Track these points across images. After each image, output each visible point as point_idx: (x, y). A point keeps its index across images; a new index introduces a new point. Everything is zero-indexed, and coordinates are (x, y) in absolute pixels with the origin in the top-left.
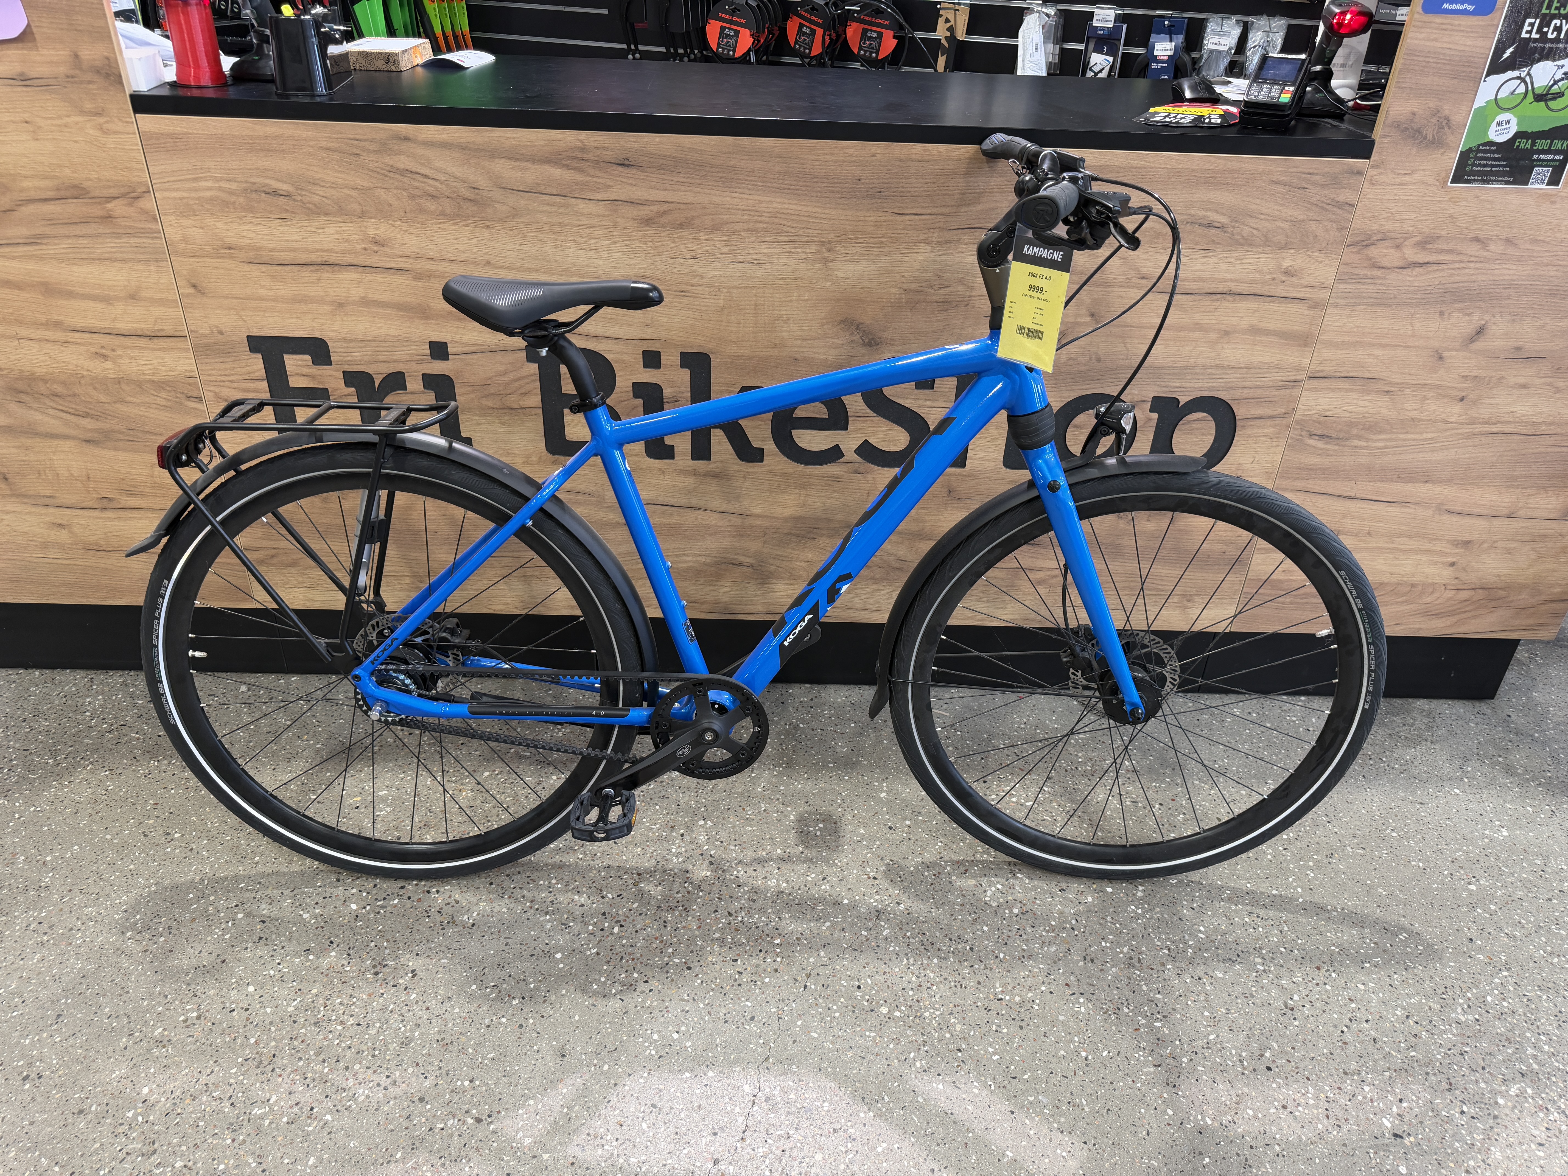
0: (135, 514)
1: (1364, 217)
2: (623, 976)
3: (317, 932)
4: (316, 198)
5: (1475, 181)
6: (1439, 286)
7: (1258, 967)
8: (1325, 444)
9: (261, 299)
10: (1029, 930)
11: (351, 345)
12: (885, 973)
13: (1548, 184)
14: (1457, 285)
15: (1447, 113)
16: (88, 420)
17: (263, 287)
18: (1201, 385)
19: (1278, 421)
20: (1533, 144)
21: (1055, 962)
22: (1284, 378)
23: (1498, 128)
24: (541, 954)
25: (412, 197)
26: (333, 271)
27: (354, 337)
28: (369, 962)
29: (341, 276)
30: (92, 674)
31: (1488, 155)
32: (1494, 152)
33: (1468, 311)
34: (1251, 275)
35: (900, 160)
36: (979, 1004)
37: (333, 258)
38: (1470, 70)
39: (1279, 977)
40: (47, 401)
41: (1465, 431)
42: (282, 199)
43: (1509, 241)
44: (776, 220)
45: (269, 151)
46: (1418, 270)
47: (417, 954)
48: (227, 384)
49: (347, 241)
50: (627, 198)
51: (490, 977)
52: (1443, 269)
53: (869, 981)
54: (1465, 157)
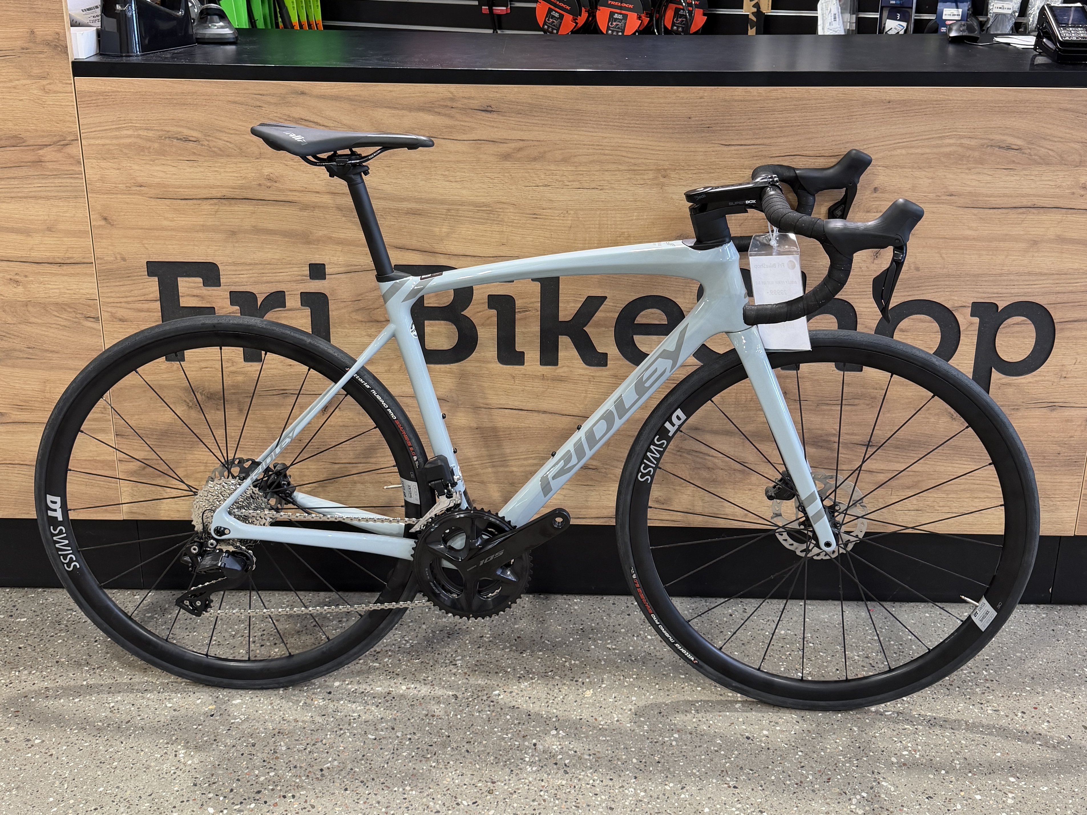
4: (220, 143)
9: (164, 229)
17: (166, 218)
26: (230, 204)
29: (236, 208)
34: (1052, 191)
37: (231, 193)
42: (191, 144)
44: (618, 153)
48: (122, 305)
50: (489, 138)
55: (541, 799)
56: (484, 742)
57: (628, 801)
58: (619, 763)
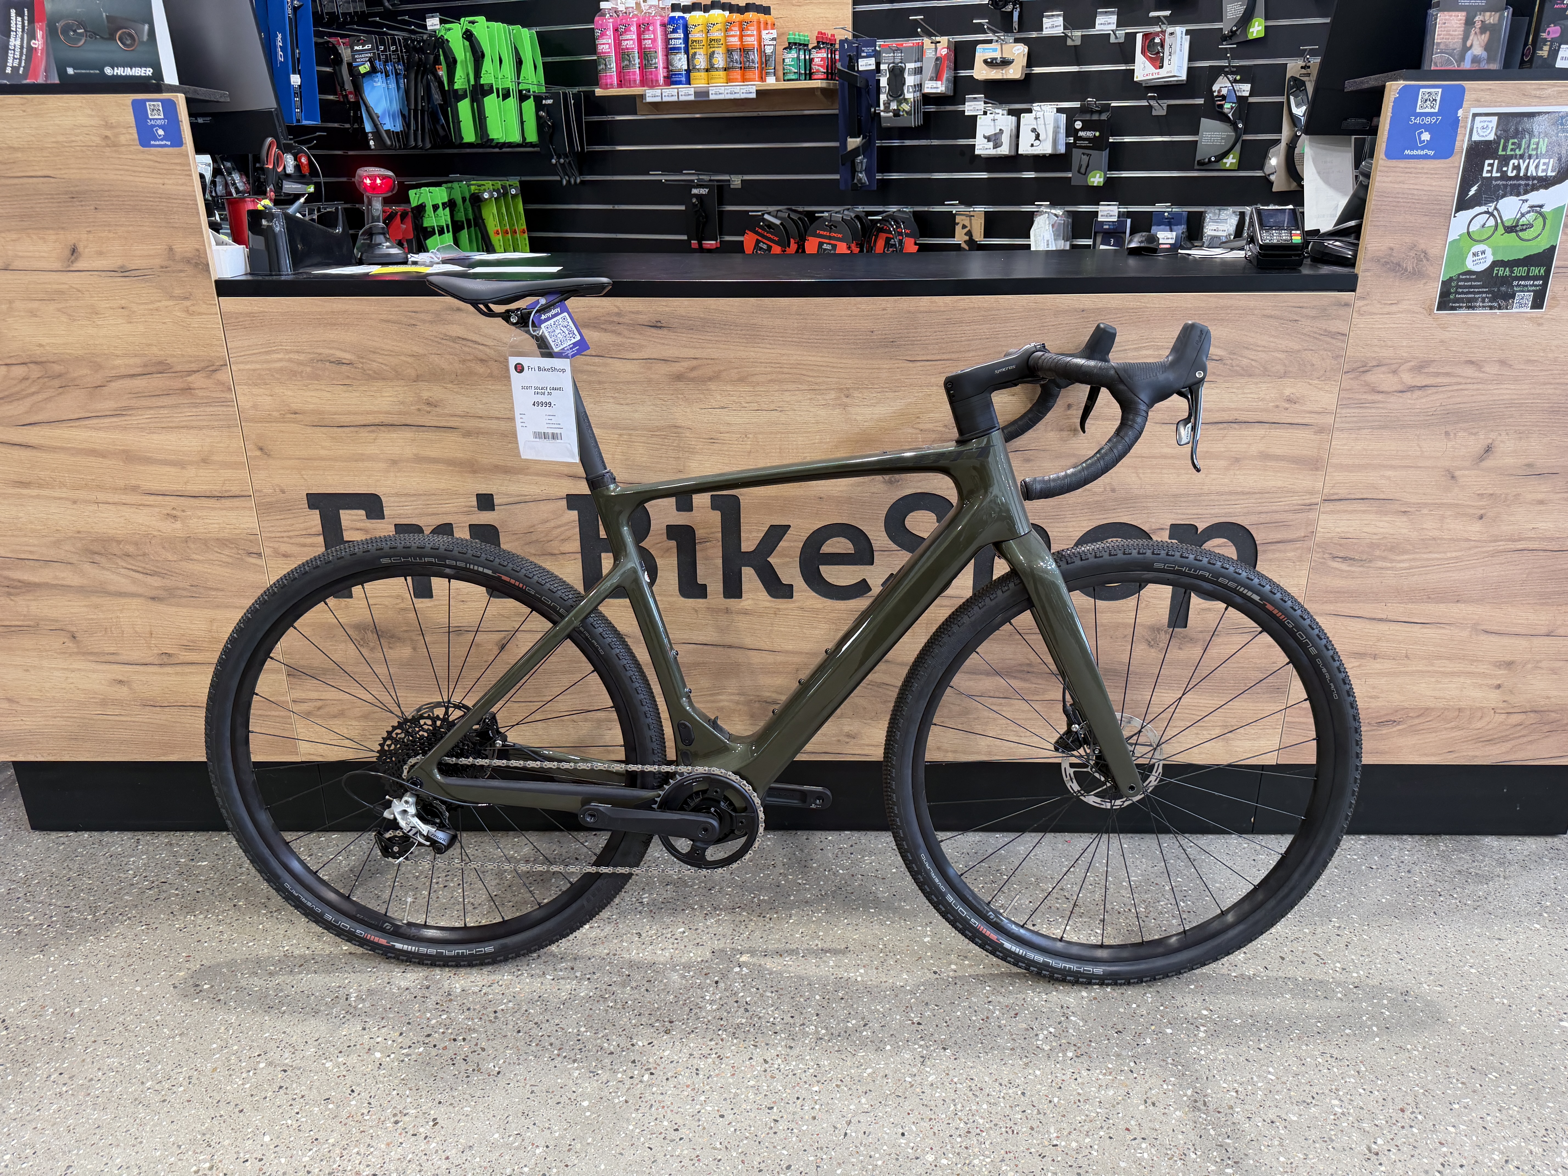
0: (192, 669)
1: (1357, 345)
2: (652, 1124)
3: (339, 1081)
4: (376, 366)
5: (1460, 307)
6: (1442, 408)
8: (1349, 566)
9: (322, 459)
10: (1084, 1073)
11: (403, 499)
12: (931, 1119)
13: (1533, 307)
14: (1459, 406)
15: (1423, 246)
16: (156, 578)
17: (323, 448)
18: (1217, 511)
19: (1299, 544)
20: (1512, 272)
21: (1114, 1106)
22: (1299, 502)
23: (1475, 258)
24: (568, 1101)
25: (464, 361)
26: (389, 431)
27: (407, 491)
28: (389, 1111)
29: (396, 435)
30: (139, 835)
31: (1469, 283)
32: (1475, 280)
33: (1474, 431)
34: (1255, 404)
36: (1033, 1150)
37: (388, 419)
38: (1438, 207)
39: (1359, 1120)
40: (119, 561)
41: (1489, 549)
42: (344, 367)
43: (1503, 363)
44: (799, 371)
45: (335, 324)
46: (1418, 393)
47: (440, 1103)
48: (285, 539)
49: (402, 403)
50: (660, 357)
51: (513, 1125)
52: (1442, 392)
53: (913, 1127)
54: (1446, 284)
55: (719, 1038)
56: (665, 981)
57: (808, 1039)
58: (802, 1000)
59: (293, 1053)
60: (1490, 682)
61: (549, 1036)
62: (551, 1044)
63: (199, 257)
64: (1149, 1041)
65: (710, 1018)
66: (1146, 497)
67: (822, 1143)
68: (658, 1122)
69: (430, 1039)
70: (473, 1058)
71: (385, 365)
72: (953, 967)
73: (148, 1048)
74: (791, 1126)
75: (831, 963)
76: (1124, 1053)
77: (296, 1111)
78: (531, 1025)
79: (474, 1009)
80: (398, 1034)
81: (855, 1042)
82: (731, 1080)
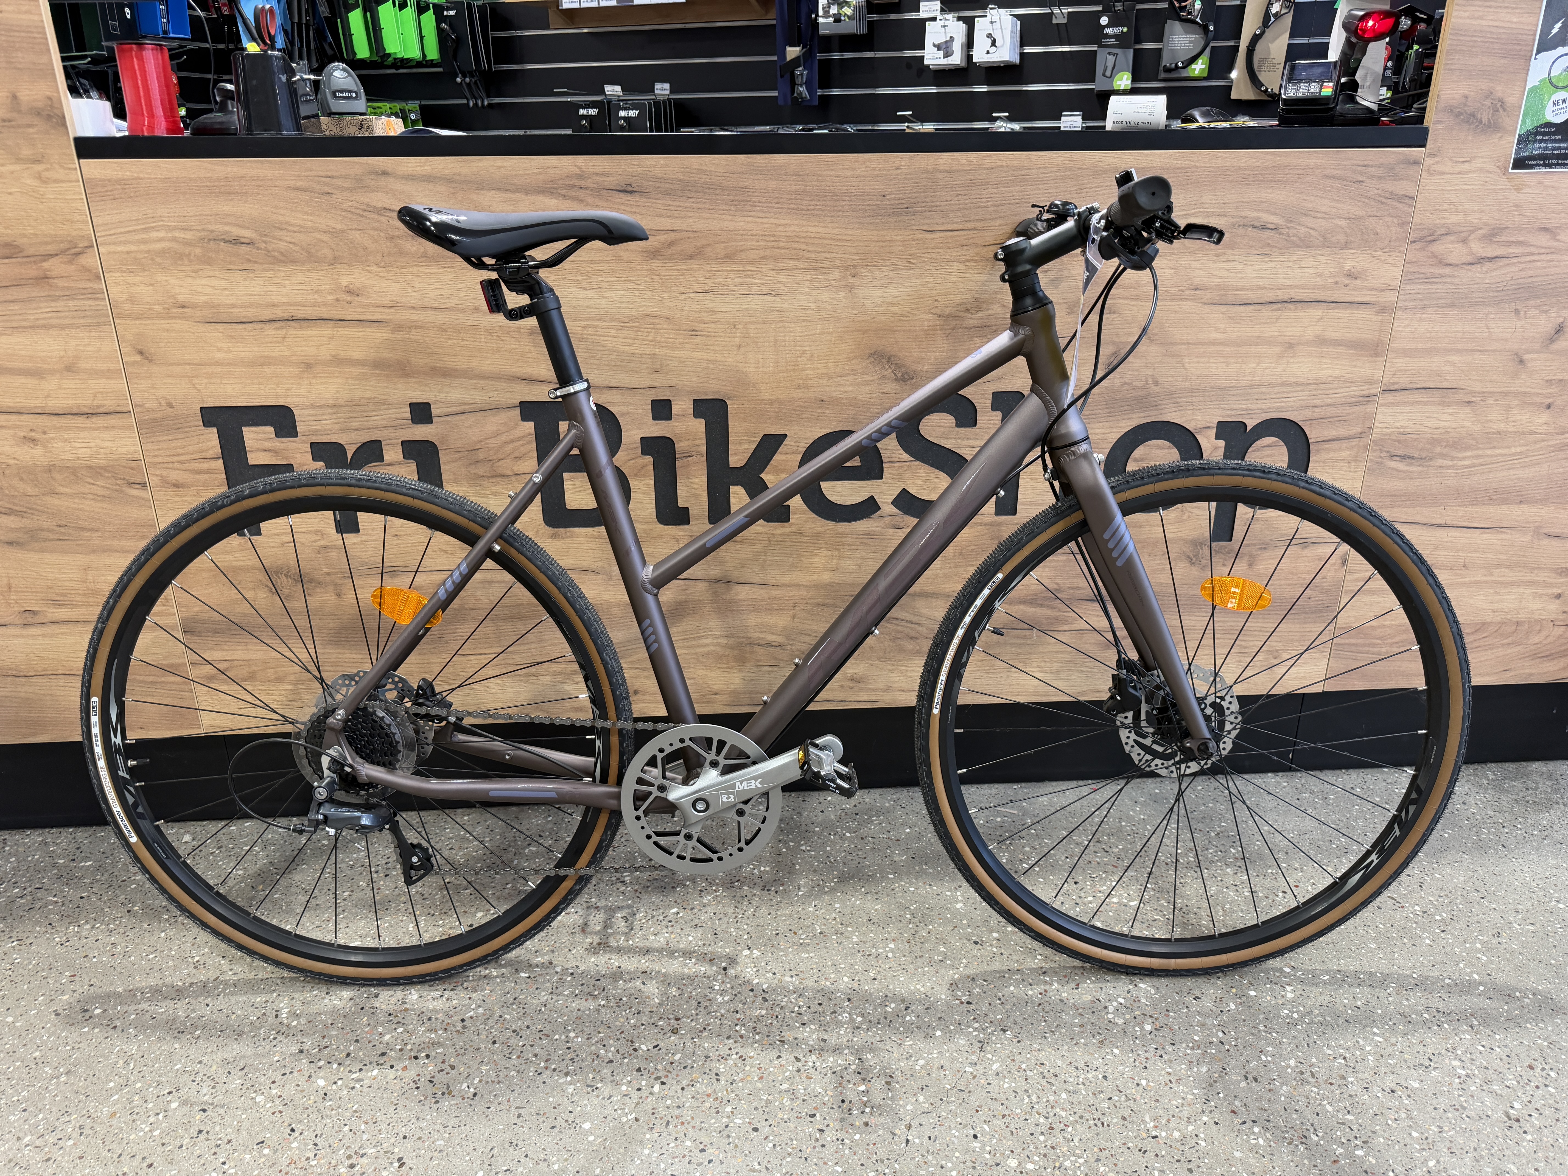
0: (63, 629)
1: (1425, 211)
2: (672, 1145)
3: (274, 1118)
4: (282, 245)
5: (1537, 165)
6: (1512, 282)
7: (1459, 1071)
8: (1408, 465)
10: (1170, 1048)
11: (321, 412)
12: (1004, 1116)
14: (1530, 280)
15: (1499, 94)
16: (12, 517)
17: (220, 350)
18: (1268, 405)
19: (1354, 442)
21: (1211, 1085)
22: (1357, 393)
23: (1555, 108)
24: (564, 1124)
25: (391, 238)
26: (301, 327)
27: (324, 402)
28: (341, 1152)
29: (309, 332)
30: (6, 834)
32: (1553, 134)
33: (1545, 308)
34: (1312, 280)
35: (928, 172)
36: (1130, 1145)
37: (300, 313)
38: (1518, 48)
39: (1488, 1082)
41: (1556, 442)
42: (244, 248)
44: (795, 245)
45: (230, 193)
46: (1488, 266)
47: (405, 1137)
48: (175, 465)
49: (317, 292)
51: (500, 1160)
52: (1514, 263)
53: (986, 1127)
54: (1523, 140)
59: (214, 1087)
60: (1550, 592)
61: (532, 1046)
62: (536, 1055)
63: (52, 107)
64: (1233, 1006)
65: (723, 1011)
66: (1192, 390)
67: (882, 1154)
68: (678, 1142)
69: (385, 1058)
70: (440, 1078)
71: (294, 244)
72: (995, 935)
73: (25, 1093)
74: (840, 1135)
75: (855, 939)
76: (1208, 1021)
77: (222, 1160)
78: (508, 1033)
79: (437, 1019)
80: (344, 1055)
81: (898, 1029)
82: (759, 1085)
